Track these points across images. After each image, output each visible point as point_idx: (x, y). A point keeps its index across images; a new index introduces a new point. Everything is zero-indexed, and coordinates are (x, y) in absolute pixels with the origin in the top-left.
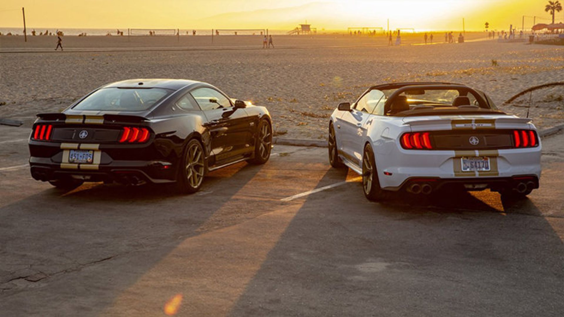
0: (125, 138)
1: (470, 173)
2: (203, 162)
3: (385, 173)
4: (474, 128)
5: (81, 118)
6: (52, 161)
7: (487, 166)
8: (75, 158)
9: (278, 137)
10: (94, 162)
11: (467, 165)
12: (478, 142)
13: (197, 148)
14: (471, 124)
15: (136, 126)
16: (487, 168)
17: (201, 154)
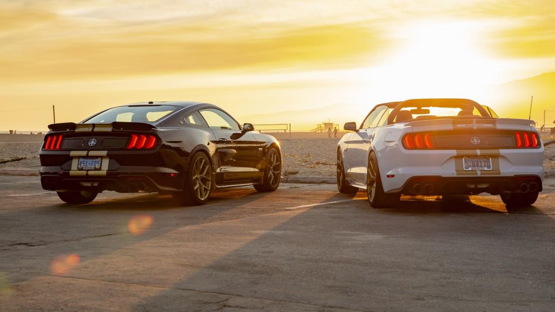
0: (132, 144)
1: (472, 172)
2: (210, 176)
3: (388, 176)
4: (475, 128)
5: (91, 127)
6: (62, 169)
7: (489, 166)
8: (84, 165)
9: (289, 176)
10: (102, 169)
11: (469, 164)
12: (479, 142)
13: (204, 161)
14: (472, 125)
15: (144, 134)
16: (489, 167)
17: (209, 168)
